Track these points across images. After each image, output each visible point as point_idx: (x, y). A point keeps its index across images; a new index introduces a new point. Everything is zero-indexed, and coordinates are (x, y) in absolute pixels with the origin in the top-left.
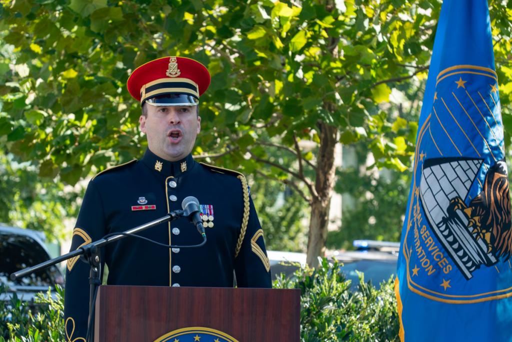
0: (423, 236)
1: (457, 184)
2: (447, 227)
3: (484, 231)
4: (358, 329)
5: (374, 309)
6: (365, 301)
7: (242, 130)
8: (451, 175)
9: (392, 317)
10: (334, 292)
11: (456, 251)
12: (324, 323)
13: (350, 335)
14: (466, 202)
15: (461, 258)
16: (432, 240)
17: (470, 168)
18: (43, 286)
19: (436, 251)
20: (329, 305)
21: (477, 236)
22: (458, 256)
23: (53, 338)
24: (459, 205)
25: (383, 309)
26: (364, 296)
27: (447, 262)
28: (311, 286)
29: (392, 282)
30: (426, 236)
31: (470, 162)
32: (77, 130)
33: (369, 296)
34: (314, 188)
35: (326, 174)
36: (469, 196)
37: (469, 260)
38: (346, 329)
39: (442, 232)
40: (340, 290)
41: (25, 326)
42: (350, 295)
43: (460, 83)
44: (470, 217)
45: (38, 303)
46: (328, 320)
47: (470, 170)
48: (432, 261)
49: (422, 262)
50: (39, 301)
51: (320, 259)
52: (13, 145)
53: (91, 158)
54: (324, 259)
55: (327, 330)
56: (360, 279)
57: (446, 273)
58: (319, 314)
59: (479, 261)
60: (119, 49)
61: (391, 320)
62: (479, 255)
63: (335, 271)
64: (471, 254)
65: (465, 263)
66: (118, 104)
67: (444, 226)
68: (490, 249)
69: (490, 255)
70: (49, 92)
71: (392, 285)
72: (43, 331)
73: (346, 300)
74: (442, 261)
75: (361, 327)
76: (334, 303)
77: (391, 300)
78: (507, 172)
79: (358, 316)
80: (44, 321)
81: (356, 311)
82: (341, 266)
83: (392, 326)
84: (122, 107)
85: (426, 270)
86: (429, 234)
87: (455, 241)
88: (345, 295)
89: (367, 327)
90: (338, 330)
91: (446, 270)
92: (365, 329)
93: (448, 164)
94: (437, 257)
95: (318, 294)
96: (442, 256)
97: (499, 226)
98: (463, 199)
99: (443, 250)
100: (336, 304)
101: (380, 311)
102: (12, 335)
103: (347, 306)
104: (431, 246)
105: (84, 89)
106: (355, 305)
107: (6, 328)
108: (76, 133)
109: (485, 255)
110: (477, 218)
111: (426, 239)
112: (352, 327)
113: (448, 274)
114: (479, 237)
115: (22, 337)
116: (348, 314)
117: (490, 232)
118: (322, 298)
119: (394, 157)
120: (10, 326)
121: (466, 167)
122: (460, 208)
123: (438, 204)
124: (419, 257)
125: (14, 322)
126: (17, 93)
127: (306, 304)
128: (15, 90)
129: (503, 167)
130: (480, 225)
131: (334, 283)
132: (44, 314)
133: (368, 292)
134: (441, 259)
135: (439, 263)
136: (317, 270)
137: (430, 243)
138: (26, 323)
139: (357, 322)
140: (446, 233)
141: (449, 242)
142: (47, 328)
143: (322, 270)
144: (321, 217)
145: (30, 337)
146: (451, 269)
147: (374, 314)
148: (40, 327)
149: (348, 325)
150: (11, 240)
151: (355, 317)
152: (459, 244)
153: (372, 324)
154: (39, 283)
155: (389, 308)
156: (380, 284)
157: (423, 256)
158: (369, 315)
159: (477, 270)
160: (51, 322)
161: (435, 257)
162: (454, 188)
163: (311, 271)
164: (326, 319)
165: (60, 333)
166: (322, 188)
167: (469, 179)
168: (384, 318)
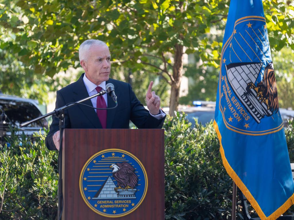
0: (233, 102)
1: (250, 75)
2: (246, 98)
3: (265, 99)
4: (195, 147)
5: (203, 136)
6: (199, 133)
7: (136, 49)
8: (247, 71)
9: (212, 140)
10: (183, 129)
11: (251, 109)
12: (178, 144)
13: (191, 151)
14: (255, 85)
15: (254, 112)
16: (239, 104)
17: (257, 68)
18: (38, 127)
19: (241, 109)
20: (180, 135)
21: (261, 101)
22: (253, 112)
23: (43, 154)
24: (252, 86)
25: (208, 137)
26: (198, 131)
27: (247, 115)
28: (171, 126)
29: (212, 123)
30: (235, 102)
31: (256, 65)
32: (53, 50)
33: (200, 130)
34: (172, 77)
35: (178, 69)
36: (257, 82)
37: (258, 113)
38: (189, 147)
39: (244, 100)
40: (186, 128)
41: (28, 148)
42: (191, 130)
43: (249, 25)
44: (258, 92)
45: (35, 137)
46: (180, 143)
47: (257, 69)
48: (240, 114)
49: (234, 115)
50: (35, 136)
51: (175, 112)
52: (21, 58)
53: (61, 64)
54: (177, 112)
55: (180, 148)
56: (196, 122)
57: (247, 120)
58: (175, 140)
59: (263, 114)
60: (74, 9)
61: (211, 142)
62: (263, 111)
63: (183, 118)
64: (259, 110)
65: (256, 115)
66: (74, 36)
67: (245, 97)
68: (269, 108)
69: (269, 111)
70: (39, 31)
71: (212, 125)
72: (37, 151)
73: (189, 133)
74: (245, 114)
75: (197, 146)
76: (183, 134)
77: (211, 132)
78: (273, 69)
79: (195, 140)
80: (38, 146)
81: (194, 138)
82: (186, 115)
83: (212, 145)
84: (76, 38)
85: (237, 119)
86: (237, 101)
87: (251, 104)
88: (188, 130)
89: (200, 146)
90: (185, 148)
91: (247, 119)
92: (198, 147)
93: (245, 66)
94: (242, 112)
95: (175, 130)
96: (244, 112)
97: (272, 96)
98: (254, 83)
99: (245, 109)
100: (184, 135)
101: (206, 138)
102: (22, 153)
103: (189, 136)
104: (239, 107)
105: (56, 29)
106: (193, 135)
107: (19, 150)
108: (53, 51)
109: (266, 111)
110: (261, 93)
111: (235, 103)
112: (192, 146)
113: (247, 121)
114: (262, 102)
115: (27, 154)
116: (190, 140)
117: (267, 99)
118: (177, 132)
119: (212, 60)
120: (21, 149)
121: (255, 67)
122: (253, 87)
123: (241, 86)
124: (232, 112)
125: (22, 147)
126: (23, 32)
127: (169, 135)
128: (22, 30)
129: (271, 66)
130: (262, 96)
131: (183, 125)
132: (38, 142)
133: (200, 128)
134: (244, 113)
135: (243, 116)
136: (174, 118)
137: (237, 105)
138: (29, 147)
139: (195, 144)
140: (246, 100)
141: (248, 105)
142: (39, 150)
143: (176, 118)
144: (176, 91)
145: (31, 154)
146: (249, 118)
147: (203, 139)
148: (36, 149)
149: (190, 145)
150: (22, 104)
151: (194, 141)
152: (253, 106)
153: (202, 144)
154: (36, 126)
155: (211, 136)
156: (206, 124)
157: (234, 112)
158: (200, 140)
159: (263, 118)
160: (41, 146)
161: (241, 112)
162: (249, 78)
163: (171, 118)
164: (179, 142)
165: (46, 152)
166: (176, 76)
167: (257, 73)
168: (208, 141)
